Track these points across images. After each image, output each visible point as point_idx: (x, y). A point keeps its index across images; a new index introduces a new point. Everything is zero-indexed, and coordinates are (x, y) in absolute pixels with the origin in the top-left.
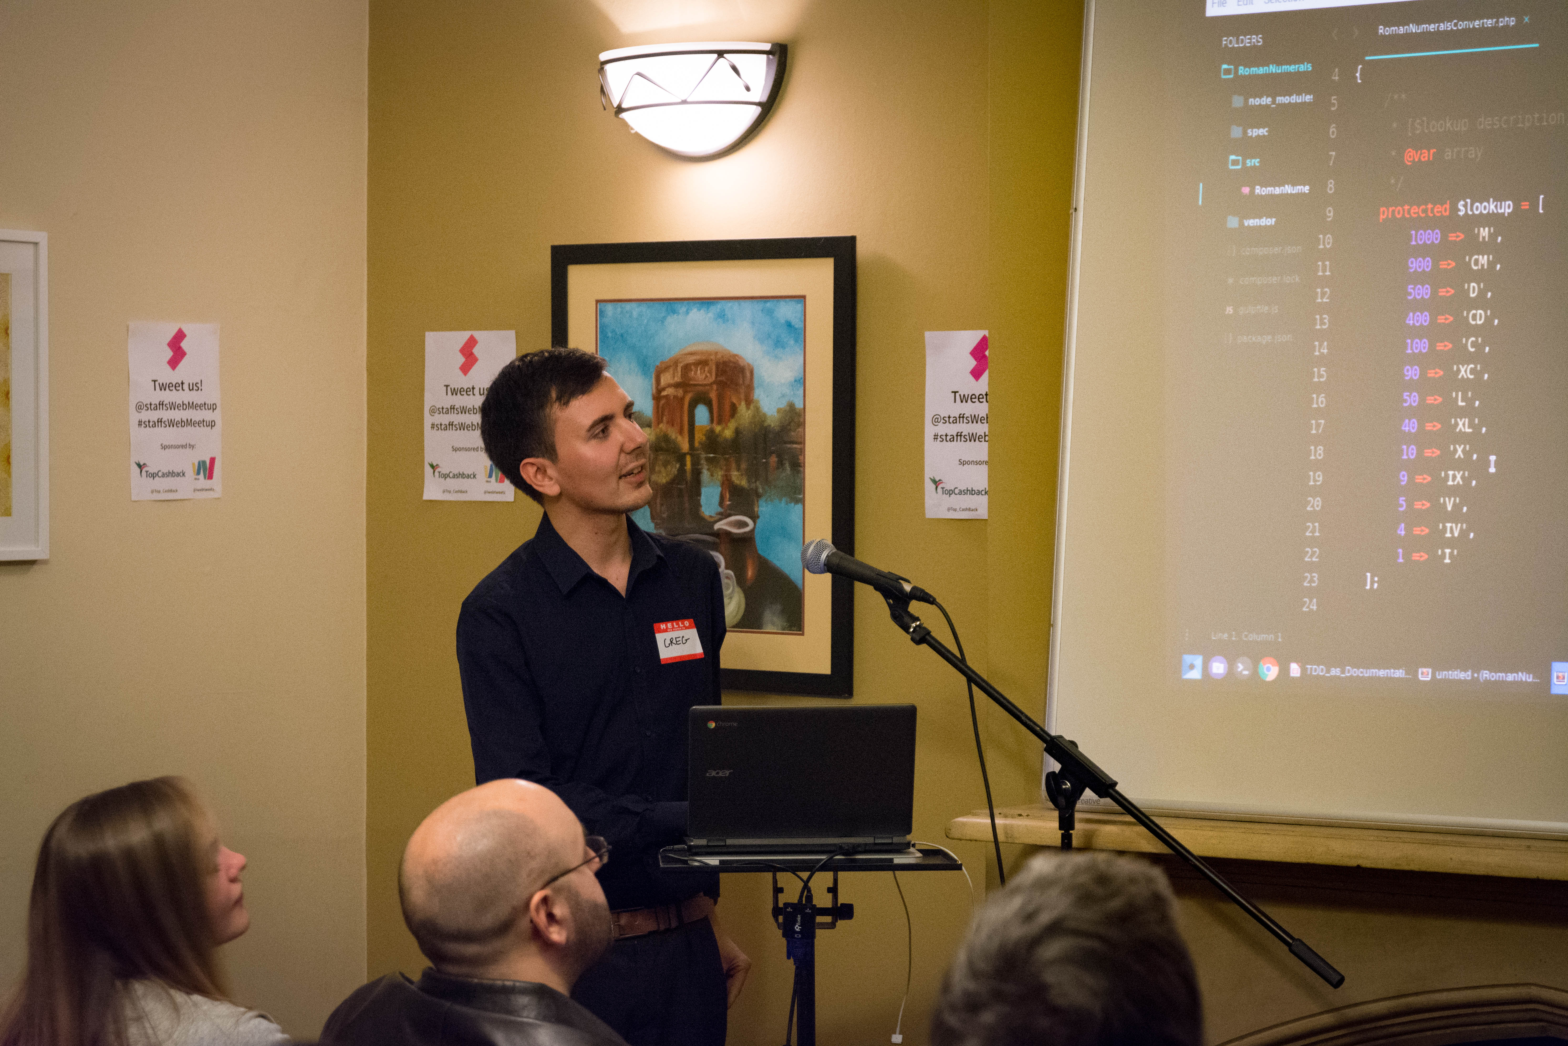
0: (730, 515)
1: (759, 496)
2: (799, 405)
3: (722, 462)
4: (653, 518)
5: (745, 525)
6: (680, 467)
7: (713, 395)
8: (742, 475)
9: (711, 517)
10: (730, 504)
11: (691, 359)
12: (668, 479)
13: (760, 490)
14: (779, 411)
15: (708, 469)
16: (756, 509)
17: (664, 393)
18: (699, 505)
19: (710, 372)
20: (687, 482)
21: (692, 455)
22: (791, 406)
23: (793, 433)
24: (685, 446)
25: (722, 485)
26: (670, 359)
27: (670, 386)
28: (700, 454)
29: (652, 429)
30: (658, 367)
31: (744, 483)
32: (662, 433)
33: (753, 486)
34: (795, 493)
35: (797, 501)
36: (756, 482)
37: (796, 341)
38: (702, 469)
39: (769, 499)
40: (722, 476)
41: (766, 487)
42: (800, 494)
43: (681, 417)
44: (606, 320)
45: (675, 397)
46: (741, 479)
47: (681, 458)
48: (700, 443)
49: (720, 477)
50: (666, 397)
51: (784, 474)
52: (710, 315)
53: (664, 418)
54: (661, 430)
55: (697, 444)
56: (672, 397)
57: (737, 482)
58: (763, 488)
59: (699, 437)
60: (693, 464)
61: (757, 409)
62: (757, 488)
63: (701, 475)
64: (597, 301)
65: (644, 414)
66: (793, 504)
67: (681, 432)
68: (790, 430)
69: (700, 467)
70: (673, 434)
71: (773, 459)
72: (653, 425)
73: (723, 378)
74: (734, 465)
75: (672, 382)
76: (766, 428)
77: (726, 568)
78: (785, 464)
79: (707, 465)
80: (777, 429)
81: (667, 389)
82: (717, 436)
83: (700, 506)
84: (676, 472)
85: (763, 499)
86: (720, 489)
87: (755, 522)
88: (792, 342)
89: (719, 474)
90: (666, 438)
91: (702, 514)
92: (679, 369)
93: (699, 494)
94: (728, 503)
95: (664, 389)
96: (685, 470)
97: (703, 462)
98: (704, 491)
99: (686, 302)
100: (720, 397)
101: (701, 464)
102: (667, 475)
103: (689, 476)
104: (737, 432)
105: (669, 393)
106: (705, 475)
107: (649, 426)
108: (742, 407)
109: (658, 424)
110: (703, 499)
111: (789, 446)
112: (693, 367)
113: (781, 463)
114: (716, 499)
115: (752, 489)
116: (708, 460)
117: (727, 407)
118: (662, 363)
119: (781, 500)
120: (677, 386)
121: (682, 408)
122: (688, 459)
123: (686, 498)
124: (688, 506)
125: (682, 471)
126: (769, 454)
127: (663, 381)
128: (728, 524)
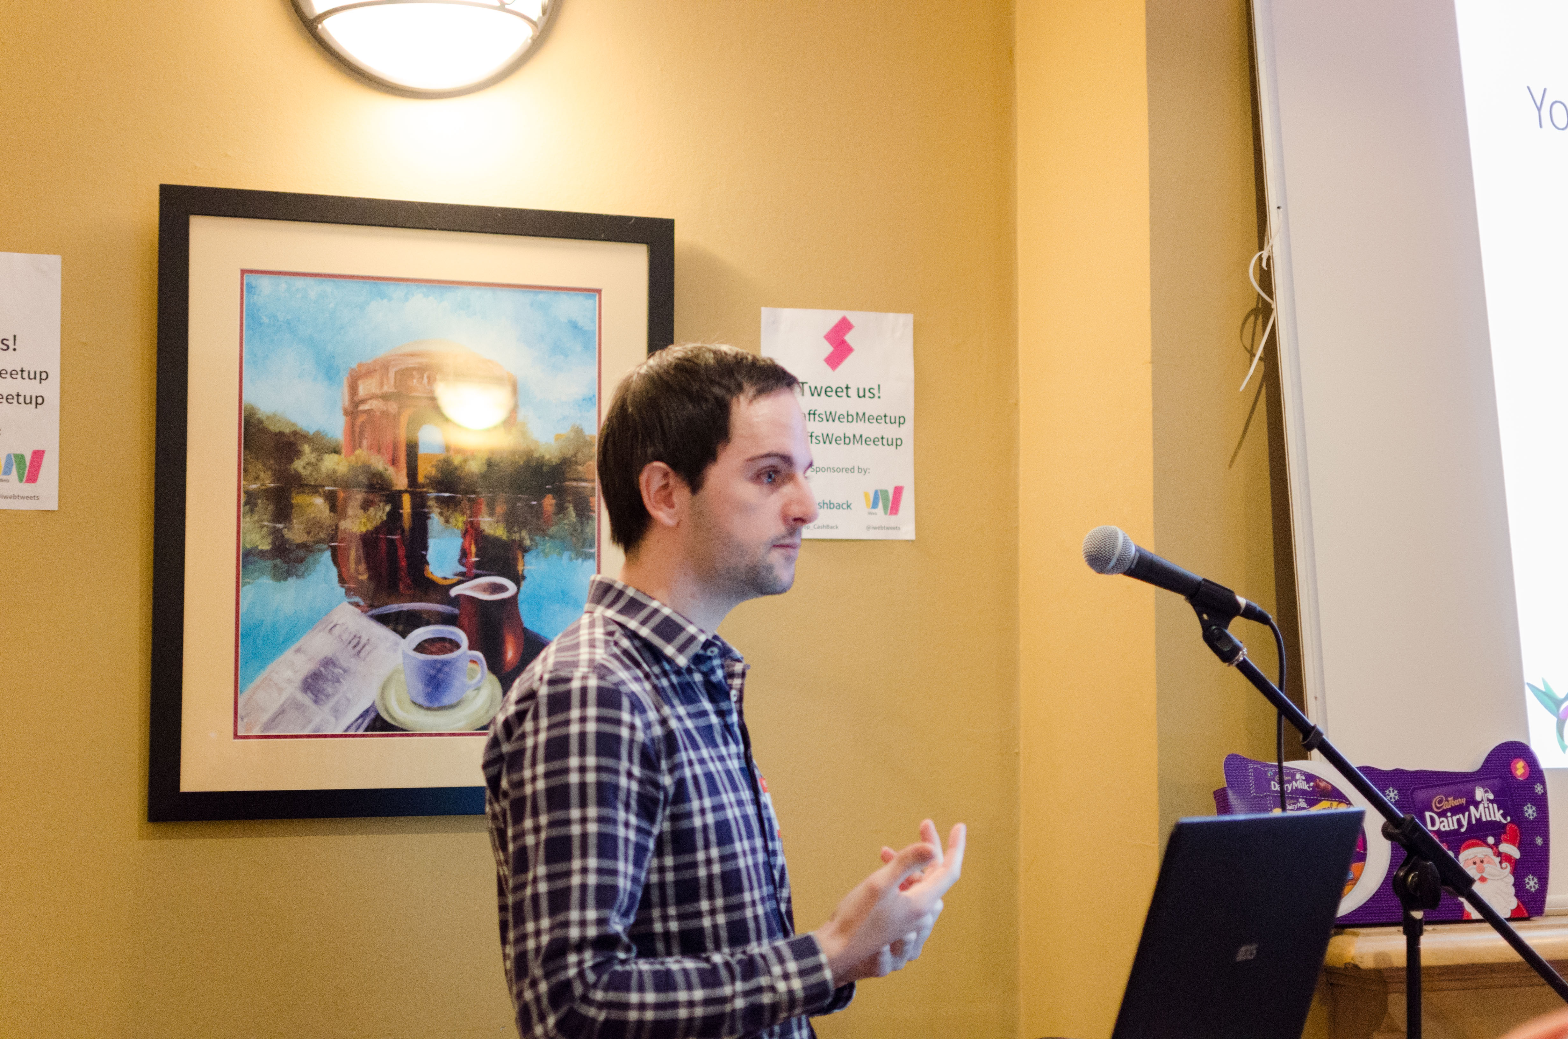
0: (477, 576)
1: (525, 550)
3: (465, 504)
4: (342, 580)
5: (503, 588)
6: (391, 510)
8: (498, 522)
9: (445, 578)
10: (476, 561)
11: (411, 362)
12: (370, 527)
13: (527, 542)
14: (558, 437)
15: (441, 514)
16: (520, 568)
17: (363, 407)
18: (422, 561)
20: (403, 531)
21: (412, 494)
23: (580, 468)
24: (401, 481)
25: (465, 534)
26: (375, 362)
27: (372, 397)
28: (427, 492)
29: (343, 456)
30: (353, 370)
31: (501, 532)
32: (360, 463)
33: (516, 536)
34: (583, 546)
35: (588, 556)
36: (520, 532)
38: (429, 513)
39: (541, 555)
40: (465, 523)
41: (537, 538)
42: (592, 546)
45: (383, 412)
46: (497, 527)
47: (394, 498)
48: (426, 477)
49: (460, 525)
50: (368, 411)
51: (566, 521)
53: (365, 443)
54: (357, 458)
55: (421, 479)
56: (378, 413)
57: (488, 530)
58: (532, 540)
59: (425, 469)
60: (414, 506)
61: (523, 434)
62: (521, 540)
63: (429, 522)
64: (243, 272)
65: (326, 434)
66: (580, 560)
67: (394, 462)
68: (576, 463)
69: (426, 510)
70: (380, 463)
71: (549, 502)
72: (343, 451)
74: (484, 509)
75: (378, 392)
76: (538, 459)
77: (471, 648)
78: (567, 508)
79: (437, 507)
80: (555, 461)
81: (370, 402)
82: (456, 468)
83: (426, 563)
84: (385, 518)
85: (533, 553)
87: (518, 585)
89: (460, 520)
90: (367, 469)
91: (430, 576)
92: (392, 375)
93: (426, 548)
94: (474, 559)
95: (363, 401)
96: (401, 515)
97: (431, 502)
98: (432, 543)
99: (405, 283)
101: (429, 507)
102: (368, 520)
103: (407, 522)
105: (373, 407)
106: (435, 521)
107: (336, 451)
109: (354, 449)
110: (431, 555)
111: (574, 484)
112: (415, 373)
113: (561, 508)
114: (456, 553)
115: (514, 541)
116: (441, 501)
118: (360, 365)
119: (561, 554)
120: (385, 397)
122: (406, 498)
123: (402, 552)
124: (404, 564)
125: (395, 515)
126: (540, 496)
127: (363, 390)
128: (473, 588)
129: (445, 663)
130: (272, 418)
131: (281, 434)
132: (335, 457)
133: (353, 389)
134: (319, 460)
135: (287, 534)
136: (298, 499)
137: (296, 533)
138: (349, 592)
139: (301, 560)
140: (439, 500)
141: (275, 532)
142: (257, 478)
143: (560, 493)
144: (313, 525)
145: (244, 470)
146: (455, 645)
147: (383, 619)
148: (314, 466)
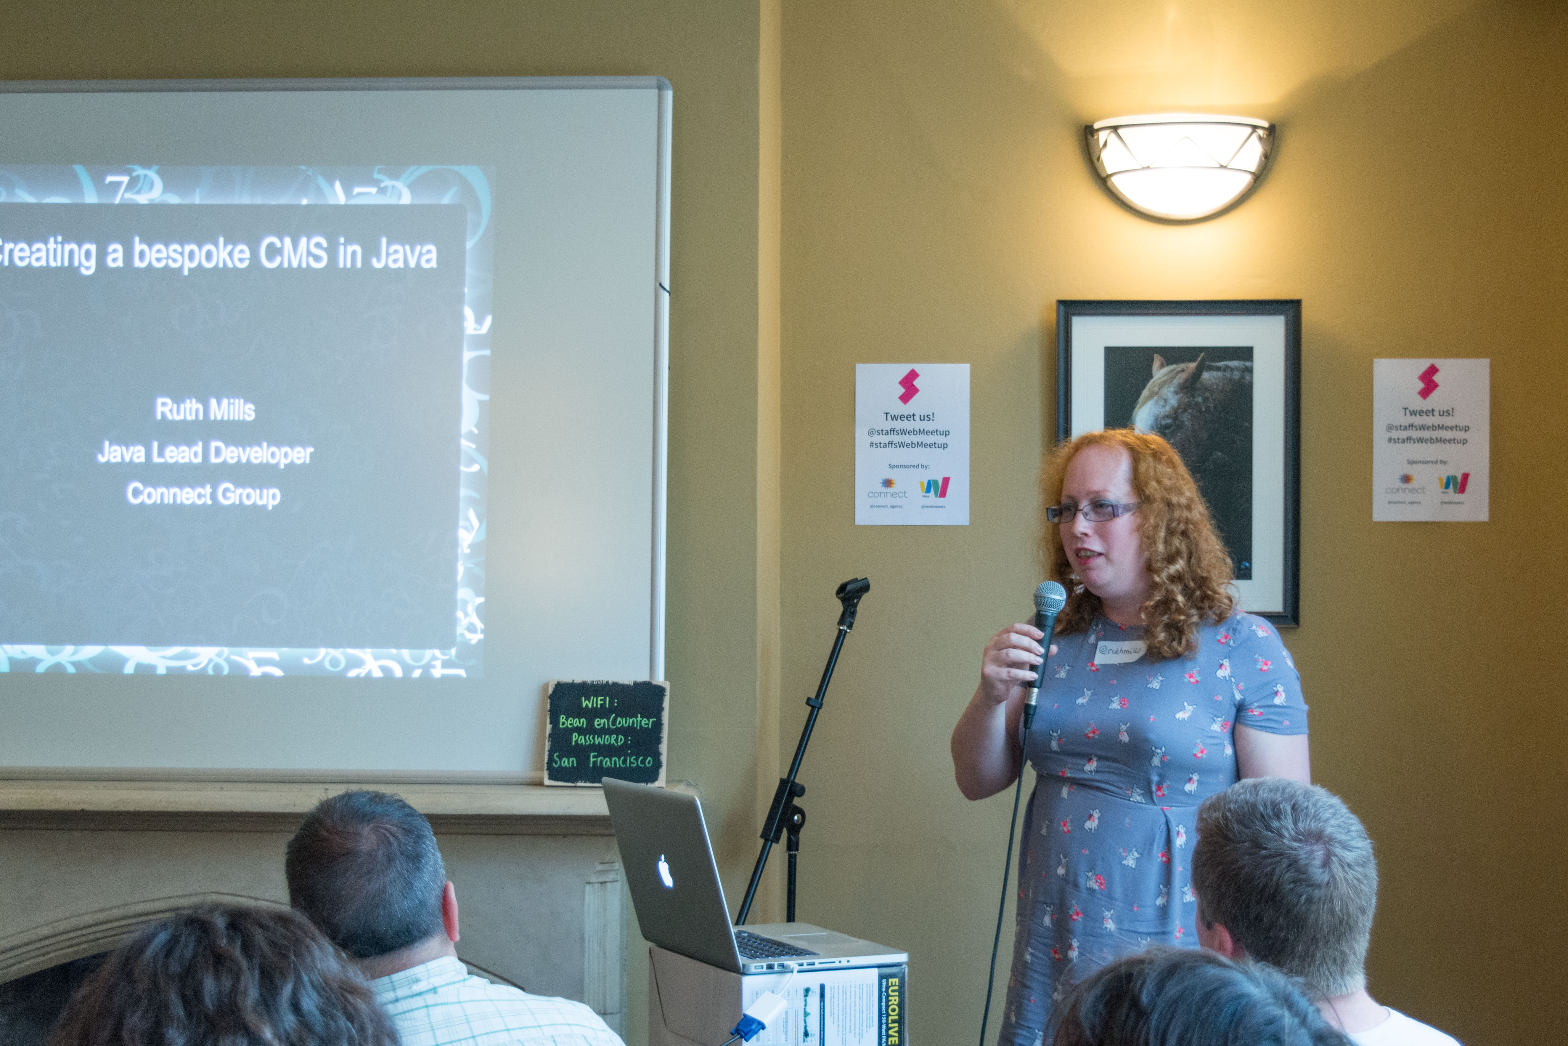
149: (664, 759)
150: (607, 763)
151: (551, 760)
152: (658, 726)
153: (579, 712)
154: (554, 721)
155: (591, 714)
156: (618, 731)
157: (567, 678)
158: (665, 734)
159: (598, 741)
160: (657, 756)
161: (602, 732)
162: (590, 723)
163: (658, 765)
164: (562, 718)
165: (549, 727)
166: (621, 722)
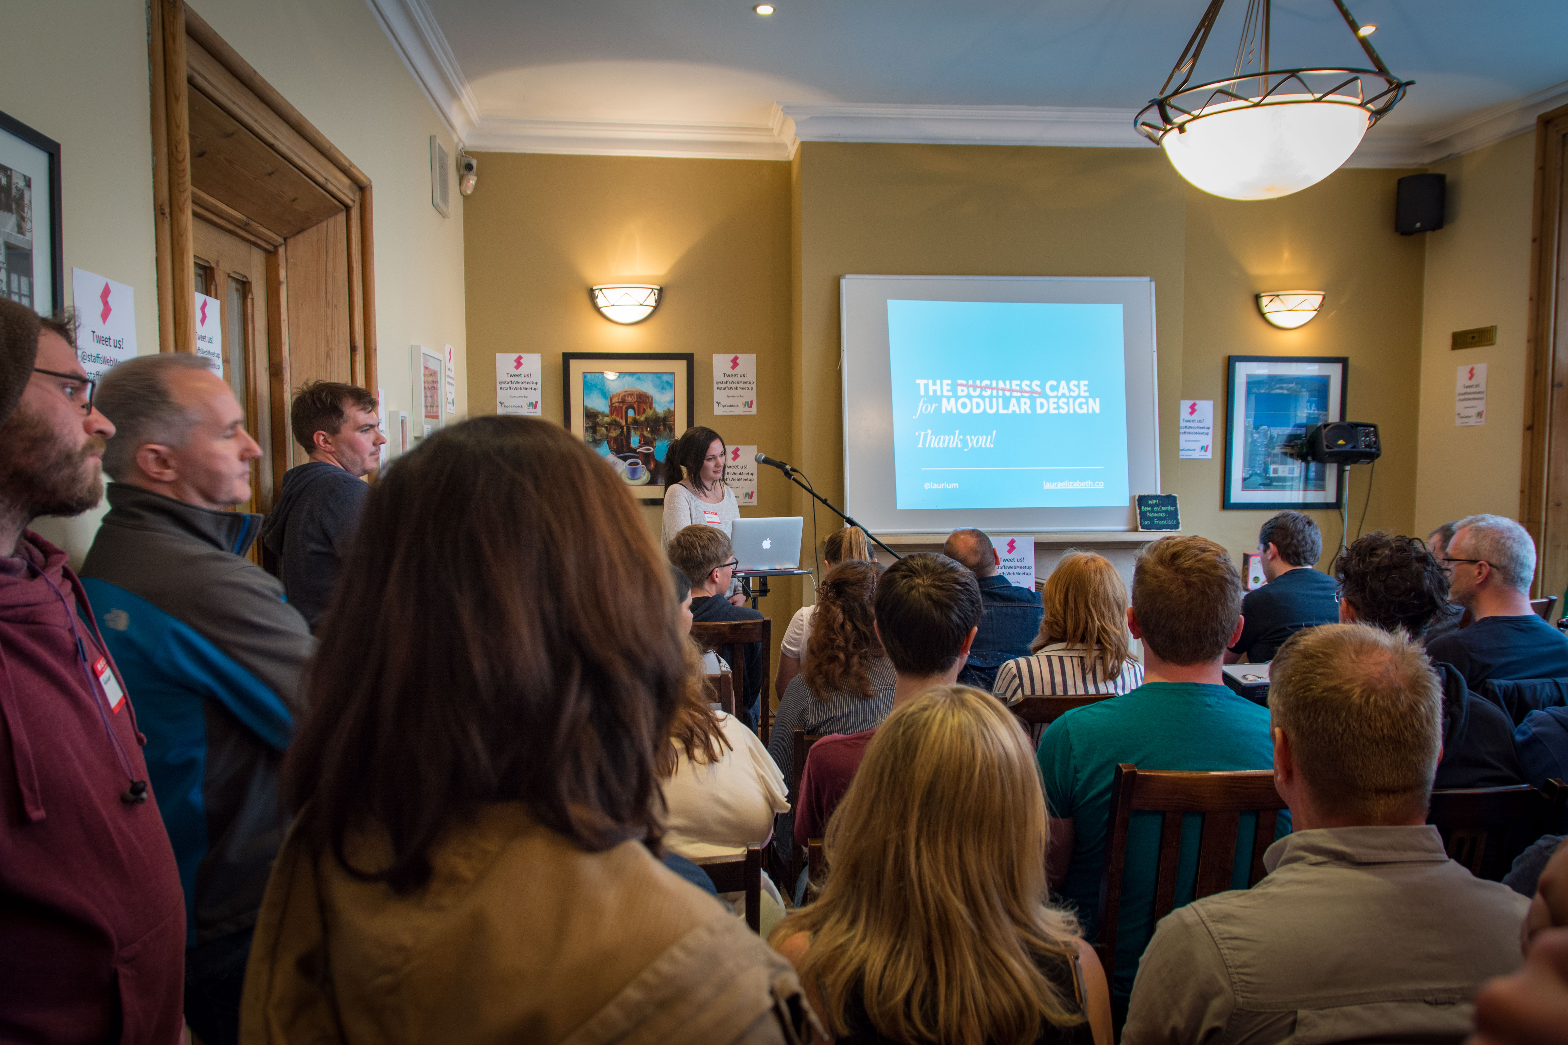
0: (644, 447)
1: (655, 440)
2: (672, 409)
3: (640, 428)
4: (610, 448)
5: (650, 450)
7: (636, 406)
8: (648, 433)
9: (635, 447)
11: (626, 393)
12: (616, 435)
13: (656, 438)
14: (663, 411)
15: (634, 431)
16: (655, 444)
17: (614, 405)
18: (630, 443)
19: (634, 398)
20: (624, 436)
21: (627, 426)
22: (669, 409)
24: (624, 423)
25: (640, 436)
26: (616, 394)
27: (616, 402)
28: (630, 426)
29: (609, 418)
30: (611, 397)
31: (649, 436)
36: (654, 435)
37: (671, 387)
38: (631, 431)
39: (660, 441)
41: (659, 437)
43: (622, 413)
44: (587, 380)
45: (619, 407)
47: (622, 428)
48: (630, 422)
50: (615, 406)
51: (666, 432)
52: (634, 378)
53: (614, 414)
54: (612, 418)
55: (629, 422)
57: (646, 435)
59: (630, 420)
60: (627, 429)
61: (655, 410)
63: (631, 433)
64: (583, 372)
65: (604, 412)
67: (622, 418)
68: (669, 418)
70: (618, 419)
71: (662, 427)
73: (639, 400)
74: (645, 430)
76: (658, 417)
77: (642, 464)
80: (663, 417)
82: (638, 420)
84: (619, 433)
85: (658, 441)
86: (638, 438)
87: (654, 449)
88: (669, 388)
89: (639, 433)
90: (615, 421)
91: (631, 447)
92: (621, 397)
93: (630, 440)
94: (643, 442)
97: (632, 428)
98: (632, 438)
100: (638, 407)
102: (616, 433)
103: (625, 433)
104: (646, 418)
105: (617, 405)
106: (633, 433)
107: (608, 416)
108: (648, 410)
109: (612, 416)
110: (631, 442)
111: (668, 423)
112: (626, 396)
113: (665, 429)
114: (638, 441)
115: (653, 438)
117: (642, 410)
118: (613, 396)
120: (619, 402)
121: (622, 410)
122: (625, 428)
123: (624, 441)
124: (625, 444)
125: (622, 432)
126: (660, 426)
127: (613, 401)
128: (643, 450)
129: (636, 468)
130: (592, 408)
131: (594, 412)
132: (607, 418)
133: (611, 400)
134: (603, 418)
135: (596, 437)
136: (598, 428)
137: (598, 437)
138: (611, 451)
139: (599, 443)
140: (634, 428)
141: (593, 436)
142: (588, 424)
143: (665, 425)
144: (602, 435)
145: (585, 422)
146: (638, 464)
147: (620, 458)
148: (602, 420)
149: (1180, 521)
150: (1161, 523)
151: (1141, 523)
152: (1176, 510)
153: (1148, 506)
154: (1140, 508)
155: (1153, 506)
156: (1163, 512)
157: (1142, 494)
158: (1179, 512)
159: (1156, 515)
160: (1177, 520)
161: (1157, 512)
162: (1153, 509)
163: (1178, 523)
164: (1143, 508)
165: (1138, 511)
166: (1163, 508)
